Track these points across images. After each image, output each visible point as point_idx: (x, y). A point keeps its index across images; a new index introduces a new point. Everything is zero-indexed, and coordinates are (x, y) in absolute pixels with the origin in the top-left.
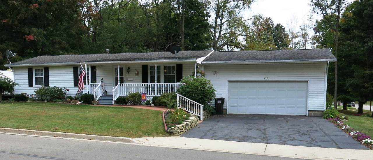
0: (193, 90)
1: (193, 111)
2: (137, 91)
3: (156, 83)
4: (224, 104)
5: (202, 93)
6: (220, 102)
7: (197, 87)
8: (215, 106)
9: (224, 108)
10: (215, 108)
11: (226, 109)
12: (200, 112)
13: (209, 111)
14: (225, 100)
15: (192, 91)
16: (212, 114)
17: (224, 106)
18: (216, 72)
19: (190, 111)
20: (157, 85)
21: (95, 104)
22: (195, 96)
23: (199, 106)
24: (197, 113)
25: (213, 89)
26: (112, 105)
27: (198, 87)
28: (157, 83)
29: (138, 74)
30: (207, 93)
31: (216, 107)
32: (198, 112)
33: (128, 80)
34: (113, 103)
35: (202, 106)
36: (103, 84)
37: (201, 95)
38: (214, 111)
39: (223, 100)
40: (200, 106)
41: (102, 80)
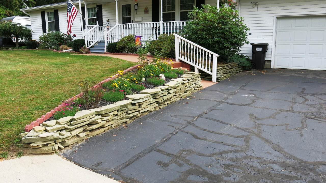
0: (204, 28)
1: (200, 65)
2: (130, 33)
3: (161, 22)
4: (267, 53)
5: (219, 33)
6: (259, 49)
7: (212, 22)
8: (251, 55)
9: (266, 59)
10: (251, 58)
11: (271, 61)
12: (211, 67)
13: (238, 64)
14: (269, 46)
15: (202, 30)
16: (244, 69)
17: (266, 56)
18: (256, 3)
19: (196, 64)
20: (164, 24)
21: (83, 53)
22: (206, 39)
23: (210, 56)
24: (206, 68)
25: (244, 27)
26: (104, 53)
27: (214, 22)
28: (163, 21)
29: (148, 12)
30: (230, 32)
31: (253, 57)
32: (208, 66)
33: (136, 20)
34: (105, 51)
35: (215, 56)
36: (109, 27)
37: (219, 37)
38: (247, 64)
39: (264, 47)
40: (212, 55)
41: (108, 22)
